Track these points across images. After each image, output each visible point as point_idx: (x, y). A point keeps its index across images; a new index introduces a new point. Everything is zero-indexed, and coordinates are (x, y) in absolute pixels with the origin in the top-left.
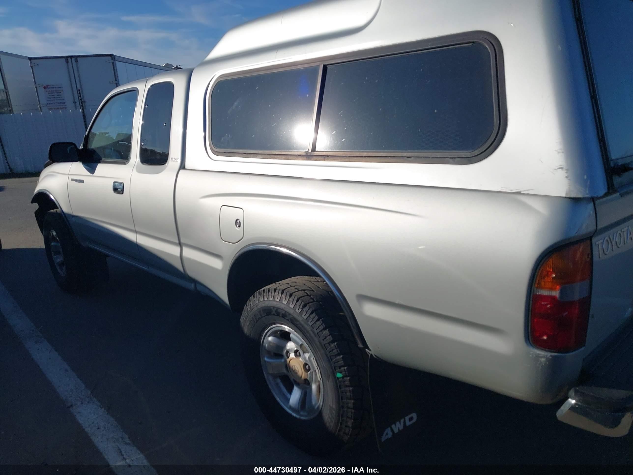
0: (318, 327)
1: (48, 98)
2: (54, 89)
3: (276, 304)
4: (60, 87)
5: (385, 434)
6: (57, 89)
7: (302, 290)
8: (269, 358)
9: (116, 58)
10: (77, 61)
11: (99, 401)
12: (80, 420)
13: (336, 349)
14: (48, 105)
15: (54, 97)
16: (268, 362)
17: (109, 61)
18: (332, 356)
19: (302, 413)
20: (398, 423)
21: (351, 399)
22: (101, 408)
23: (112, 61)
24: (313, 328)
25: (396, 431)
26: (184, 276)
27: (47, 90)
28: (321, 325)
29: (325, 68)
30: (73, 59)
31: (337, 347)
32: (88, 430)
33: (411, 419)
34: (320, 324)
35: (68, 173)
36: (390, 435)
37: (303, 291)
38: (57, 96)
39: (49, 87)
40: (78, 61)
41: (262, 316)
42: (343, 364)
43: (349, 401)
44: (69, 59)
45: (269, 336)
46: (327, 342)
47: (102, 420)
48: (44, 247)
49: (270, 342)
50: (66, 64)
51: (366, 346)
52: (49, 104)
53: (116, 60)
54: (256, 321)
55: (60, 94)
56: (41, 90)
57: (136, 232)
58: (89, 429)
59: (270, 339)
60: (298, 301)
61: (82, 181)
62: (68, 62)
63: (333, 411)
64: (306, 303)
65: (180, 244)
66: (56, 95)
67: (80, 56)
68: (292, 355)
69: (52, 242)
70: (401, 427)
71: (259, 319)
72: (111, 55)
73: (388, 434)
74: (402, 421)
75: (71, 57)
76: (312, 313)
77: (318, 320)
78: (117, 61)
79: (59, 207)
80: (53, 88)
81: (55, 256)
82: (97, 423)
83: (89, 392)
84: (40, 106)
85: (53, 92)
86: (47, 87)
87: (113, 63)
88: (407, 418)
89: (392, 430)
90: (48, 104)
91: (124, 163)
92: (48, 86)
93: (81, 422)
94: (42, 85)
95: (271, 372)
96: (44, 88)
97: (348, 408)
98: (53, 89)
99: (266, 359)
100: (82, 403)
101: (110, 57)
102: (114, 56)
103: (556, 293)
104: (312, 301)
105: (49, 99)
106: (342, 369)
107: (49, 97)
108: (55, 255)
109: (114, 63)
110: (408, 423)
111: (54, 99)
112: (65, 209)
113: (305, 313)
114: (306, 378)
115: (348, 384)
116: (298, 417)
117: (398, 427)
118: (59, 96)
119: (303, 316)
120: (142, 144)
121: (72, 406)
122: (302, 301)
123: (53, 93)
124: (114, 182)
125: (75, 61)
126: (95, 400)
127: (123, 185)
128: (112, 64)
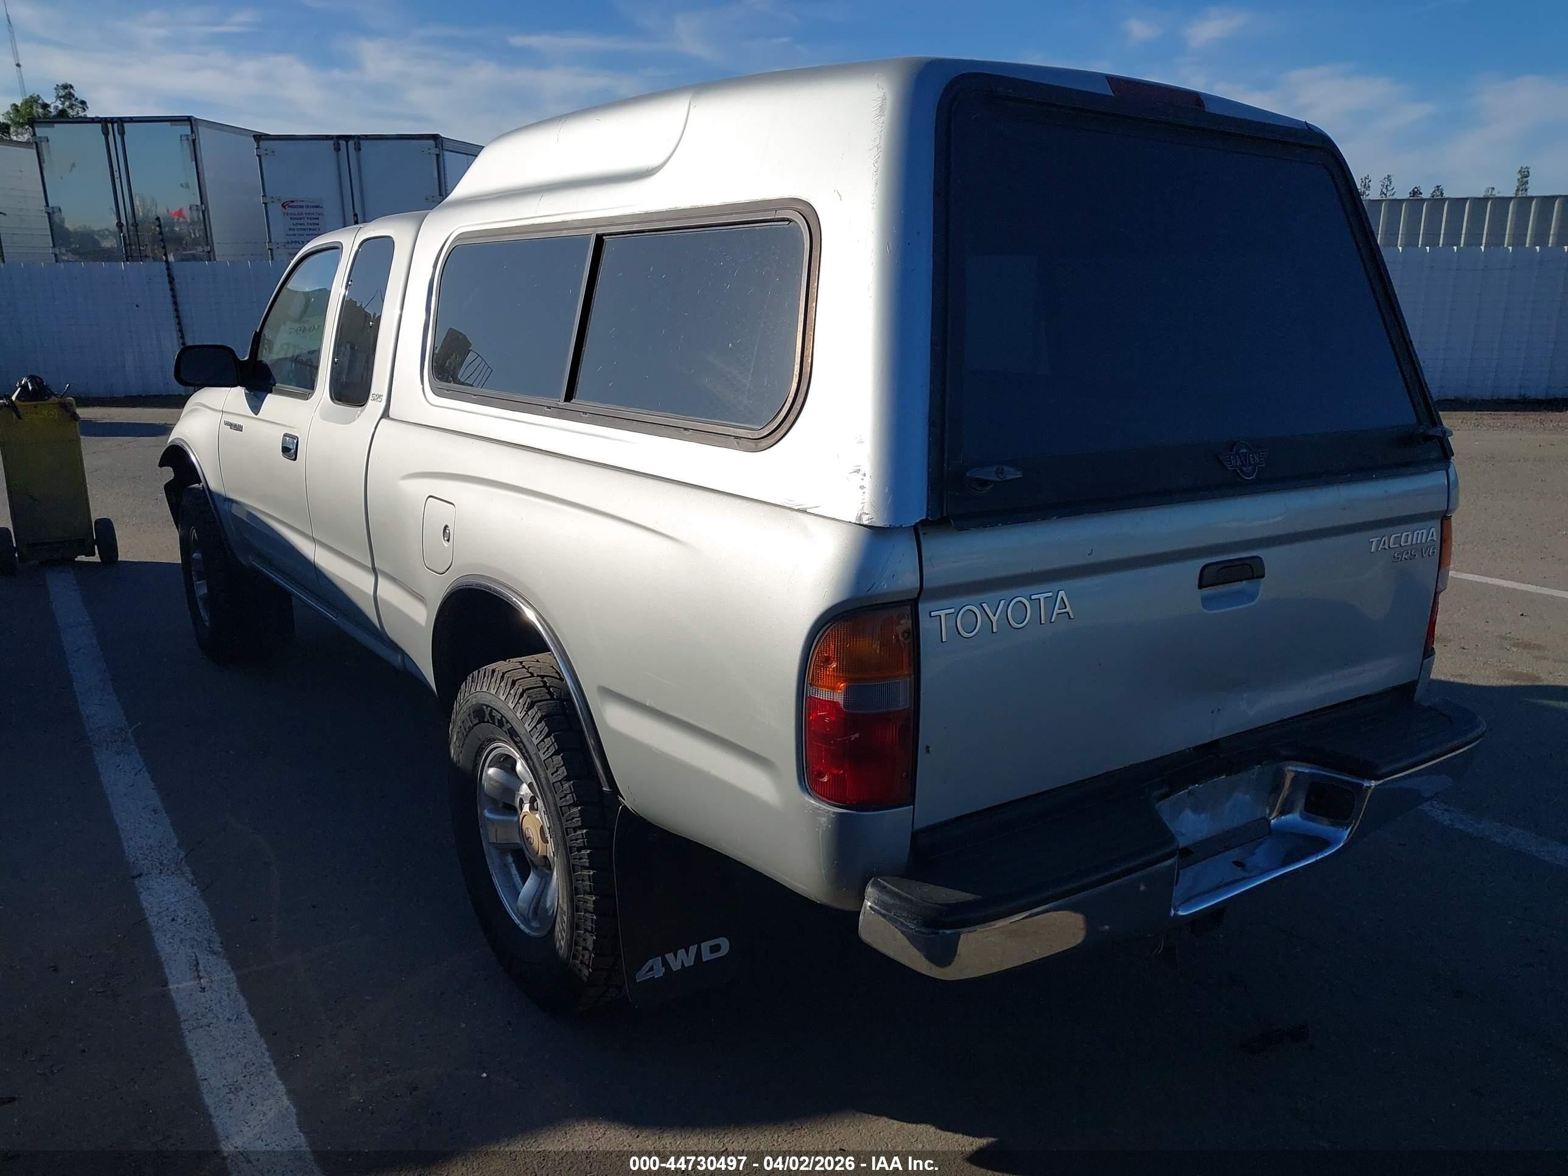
0: (546, 749)
1: (290, 229)
2: (304, 210)
3: (490, 701)
4: (317, 207)
5: (646, 968)
6: (312, 210)
7: (538, 676)
8: (491, 811)
9: (446, 145)
10: (358, 149)
11: (194, 873)
12: (147, 901)
13: (572, 793)
14: (287, 246)
15: (303, 227)
16: (489, 819)
17: (429, 151)
18: (563, 806)
19: (534, 924)
20: (681, 952)
21: (590, 893)
22: (193, 885)
23: (437, 151)
24: (539, 751)
25: (676, 966)
26: (380, 635)
27: (289, 210)
28: (551, 745)
29: (600, 239)
30: (351, 143)
31: (573, 790)
32: (153, 921)
33: (715, 949)
34: (551, 743)
35: (221, 409)
36: (659, 972)
37: (539, 678)
38: (310, 227)
39: (295, 204)
40: (362, 149)
41: (474, 723)
42: (580, 824)
43: (587, 897)
44: (342, 143)
45: (489, 767)
46: (557, 780)
47: (186, 905)
48: (180, 562)
49: (490, 778)
50: (334, 153)
51: (616, 791)
52: (292, 242)
53: (446, 148)
54: (465, 734)
55: (316, 221)
56: (276, 210)
57: (314, 540)
58: (156, 920)
59: (491, 771)
60: (521, 695)
61: (238, 428)
62: (339, 149)
63: (564, 917)
64: (534, 700)
65: (375, 571)
66: (308, 224)
67: (367, 137)
68: (526, 808)
69: (194, 553)
70: (690, 961)
71: (471, 729)
72: (435, 137)
73: (653, 969)
74: (693, 949)
75: (347, 138)
76: (539, 722)
77: (547, 736)
78: (447, 150)
79: (202, 478)
80: (302, 207)
81: (198, 583)
82: (175, 911)
83: (182, 854)
84: (270, 247)
85: (301, 216)
86: (290, 205)
87: (438, 156)
88: (705, 946)
89: (665, 963)
90: (288, 243)
91: (306, 397)
92: (293, 202)
93: (145, 905)
94: (278, 200)
95: (493, 839)
96: (283, 206)
97: (586, 911)
98: (300, 210)
99: (487, 814)
100: (161, 873)
101: (432, 142)
102: (442, 141)
103: (839, 697)
104: (549, 697)
105: (291, 232)
106: (579, 832)
107: (292, 227)
108: (199, 581)
109: (441, 156)
110: (707, 956)
111: (302, 232)
112: (214, 485)
113: (530, 720)
114: (545, 854)
115: (587, 864)
116: (527, 931)
117: (681, 959)
118: (315, 227)
119: (526, 725)
120: (336, 360)
121: (140, 875)
122: (528, 697)
123: (301, 219)
124: (286, 435)
125: (355, 149)
126: (187, 869)
127: (297, 442)
128: (435, 157)
